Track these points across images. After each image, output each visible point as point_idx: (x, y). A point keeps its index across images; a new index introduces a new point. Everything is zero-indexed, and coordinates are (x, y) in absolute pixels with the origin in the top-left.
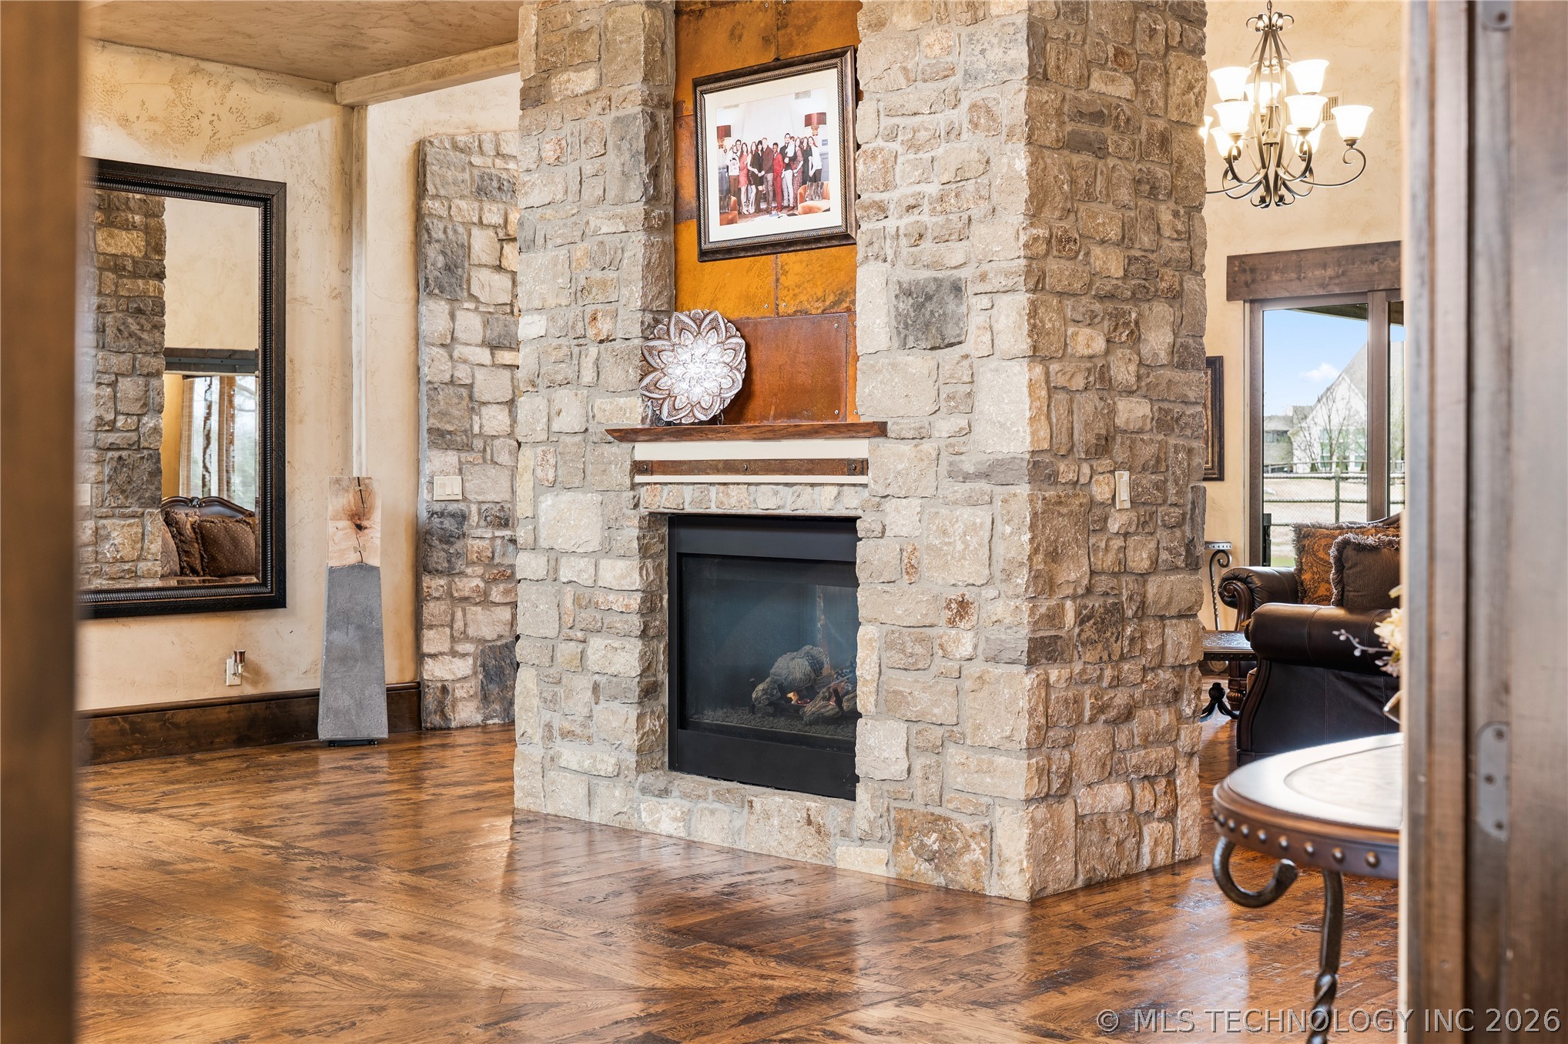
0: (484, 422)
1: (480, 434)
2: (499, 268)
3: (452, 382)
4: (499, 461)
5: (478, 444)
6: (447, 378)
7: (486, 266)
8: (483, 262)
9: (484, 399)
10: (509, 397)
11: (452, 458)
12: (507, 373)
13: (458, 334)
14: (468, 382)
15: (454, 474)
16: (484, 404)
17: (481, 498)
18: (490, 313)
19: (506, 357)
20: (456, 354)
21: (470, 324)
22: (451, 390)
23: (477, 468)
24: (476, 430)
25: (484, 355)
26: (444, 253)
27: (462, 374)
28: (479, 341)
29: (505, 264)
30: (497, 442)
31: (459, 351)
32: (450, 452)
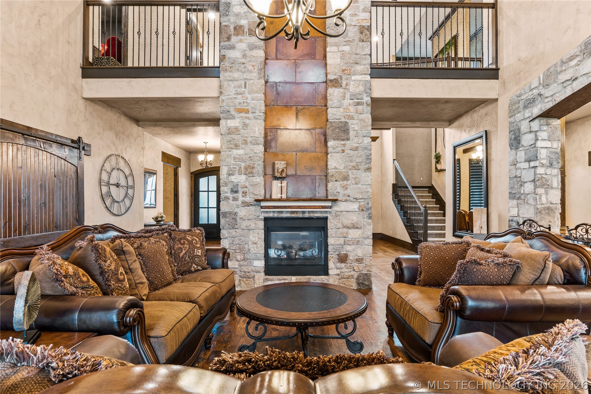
0: (525, 189)
1: (524, 193)
2: (531, 132)
3: (516, 177)
4: (529, 202)
5: (523, 197)
6: (514, 175)
7: (527, 133)
8: (526, 132)
9: (525, 181)
10: (533, 179)
11: (515, 202)
12: (533, 170)
13: (518, 160)
14: (520, 176)
15: (516, 207)
16: (526, 182)
17: (523, 216)
18: (528, 149)
19: (532, 164)
20: (517, 167)
21: (521, 155)
22: (515, 179)
23: (522, 205)
24: (522, 192)
25: (526, 165)
26: (514, 134)
27: (518, 173)
28: (524, 160)
29: (532, 130)
30: (529, 196)
31: (518, 165)
32: (515, 200)
